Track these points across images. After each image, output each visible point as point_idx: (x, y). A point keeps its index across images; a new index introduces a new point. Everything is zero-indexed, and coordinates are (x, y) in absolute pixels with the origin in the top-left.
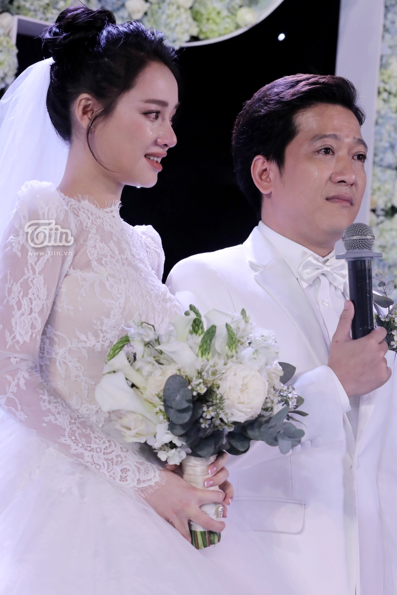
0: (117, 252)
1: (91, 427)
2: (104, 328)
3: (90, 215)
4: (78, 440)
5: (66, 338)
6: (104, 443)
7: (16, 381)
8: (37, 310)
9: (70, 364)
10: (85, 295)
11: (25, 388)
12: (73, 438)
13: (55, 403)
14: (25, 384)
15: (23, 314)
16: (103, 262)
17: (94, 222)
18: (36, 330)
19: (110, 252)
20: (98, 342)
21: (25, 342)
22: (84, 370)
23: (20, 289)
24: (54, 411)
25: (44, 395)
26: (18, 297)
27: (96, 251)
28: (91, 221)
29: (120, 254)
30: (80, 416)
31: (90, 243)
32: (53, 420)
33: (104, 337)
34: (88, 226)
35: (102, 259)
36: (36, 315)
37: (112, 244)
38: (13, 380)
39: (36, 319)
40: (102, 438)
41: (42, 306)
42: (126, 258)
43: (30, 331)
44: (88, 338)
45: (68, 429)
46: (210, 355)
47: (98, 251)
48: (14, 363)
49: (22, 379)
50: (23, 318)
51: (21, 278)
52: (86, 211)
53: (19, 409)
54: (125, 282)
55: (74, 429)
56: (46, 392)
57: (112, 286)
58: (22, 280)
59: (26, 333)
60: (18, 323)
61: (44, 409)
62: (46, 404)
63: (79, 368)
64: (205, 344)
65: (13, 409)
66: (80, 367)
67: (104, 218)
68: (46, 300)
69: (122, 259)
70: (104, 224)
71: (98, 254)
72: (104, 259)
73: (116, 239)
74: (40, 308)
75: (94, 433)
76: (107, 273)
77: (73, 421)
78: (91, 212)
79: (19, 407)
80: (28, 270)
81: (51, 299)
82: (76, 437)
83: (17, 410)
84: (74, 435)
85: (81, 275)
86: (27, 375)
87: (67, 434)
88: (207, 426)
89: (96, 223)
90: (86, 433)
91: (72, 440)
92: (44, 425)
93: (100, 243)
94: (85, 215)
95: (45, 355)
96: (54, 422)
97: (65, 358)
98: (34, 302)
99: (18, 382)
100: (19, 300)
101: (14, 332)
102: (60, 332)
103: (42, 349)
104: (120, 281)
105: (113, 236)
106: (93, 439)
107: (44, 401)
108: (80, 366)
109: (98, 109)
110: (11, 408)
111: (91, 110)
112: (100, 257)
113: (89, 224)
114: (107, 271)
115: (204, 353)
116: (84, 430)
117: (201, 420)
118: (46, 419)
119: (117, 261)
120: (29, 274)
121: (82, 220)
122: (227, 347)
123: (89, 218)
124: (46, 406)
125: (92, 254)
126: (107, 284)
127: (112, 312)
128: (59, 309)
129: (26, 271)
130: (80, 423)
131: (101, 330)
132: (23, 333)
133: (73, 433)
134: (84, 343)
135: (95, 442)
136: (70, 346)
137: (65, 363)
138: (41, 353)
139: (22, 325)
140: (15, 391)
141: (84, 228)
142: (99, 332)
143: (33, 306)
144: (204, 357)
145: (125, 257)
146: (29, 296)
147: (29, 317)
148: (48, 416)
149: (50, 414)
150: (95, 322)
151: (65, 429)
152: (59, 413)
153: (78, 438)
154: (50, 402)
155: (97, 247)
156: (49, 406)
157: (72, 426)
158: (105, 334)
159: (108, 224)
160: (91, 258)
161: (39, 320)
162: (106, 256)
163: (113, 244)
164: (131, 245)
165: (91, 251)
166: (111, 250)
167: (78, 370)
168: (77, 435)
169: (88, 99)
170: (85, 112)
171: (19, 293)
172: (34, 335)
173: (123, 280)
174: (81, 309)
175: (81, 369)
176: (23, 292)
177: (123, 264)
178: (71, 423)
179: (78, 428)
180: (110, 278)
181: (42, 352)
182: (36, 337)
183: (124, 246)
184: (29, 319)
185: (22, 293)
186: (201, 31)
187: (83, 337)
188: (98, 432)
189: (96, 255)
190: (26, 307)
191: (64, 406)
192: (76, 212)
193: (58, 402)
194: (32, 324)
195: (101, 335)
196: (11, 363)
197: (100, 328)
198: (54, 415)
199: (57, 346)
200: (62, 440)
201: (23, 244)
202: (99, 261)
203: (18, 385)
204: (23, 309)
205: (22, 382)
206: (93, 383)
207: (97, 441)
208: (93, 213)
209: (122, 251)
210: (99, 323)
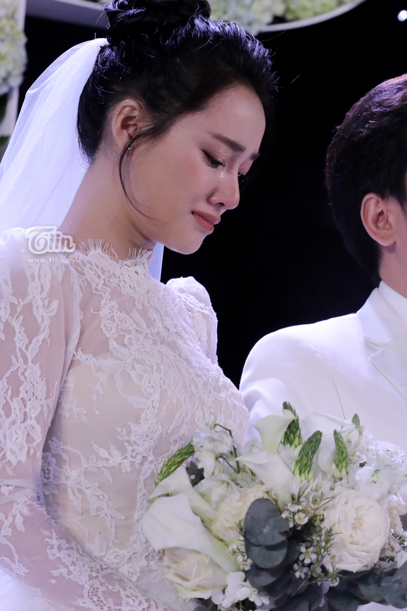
0: (145, 325)
1: (121, 581)
2: (133, 439)
3: (100, 273)
4: (102, 602)
5: (80, 454)
6: (140, 603)
7: (10, 519)
8: (33, 414)
9: (88, 492)
10: (102, 393)
11: (23, 530)
12: (95, 599)
13: (67, 549)
14: (24, 523)
15: (13, 423)
16: (126, 341)
17: (107, 282)
18: (35, 443)
19: (134, 326)
20: (126, 458)
21: (19, 462)
22: (109, 500)
23: (7, 386)
24: (67, 561)
25: (51, 538)
26: (5, 398)
27: (115, 324)
28: (103, 282)
29: (148, 327)
30: (104, 567)
31: (104, 312)
32: (65, 575)
33: (133, 451)
34: (99, 288)
35: (124, 336)
36: (33, 422)
37: (135, 314)
38: (6, 518)
39: (33, 427)
40: (137, 597)
41: (40, 408)
42: (158, 333)
43: (26, 446)
44: (110, 454)
45: (87, 587)
46: (311, 474)
47: (117, 325)
48: (7, 494)
49: (18, 516)
50: (14, 427)
51: (8, 371)
52: (95, 268)
53: (16, 560)
54: (159, 370)
55: (95, 586)
56: (54, 533)
57: (141, 377)
58: (8, 374)
59: (20, 450)
60: (7, 436)
61: (51, 558)
62: (55, 551)
63: (101, 497)
64: (304, 458)
65: (7, 560)
66: (103, 495)
67: (121, 277)
68: (45, 399)
69: (152, 334)
70: (121, 285)
71: (118, 329)
72: (127, 337)
73: (140, 307)
74: (38, 412)
75: (124, 589)
76: (133, 357)
77: (94, 574)
78: (102, 269)
79: (16, 557)
80: (17, 358)
81: (54, 398)
82: (99, 598)
83: (13, 561)
84: (96, 595)
85: (95, 364)
86: (26, 511)
87: (86, 594)
88: (303, 576)
89: (109, 284)
90: (114, 591)
91: (93, 601)
92: (53, 581)
93: (119, 313)
94: (93, 273)
95: (51, 480)
96: (67, 577)
97: (79, 483)
98: (28, 403)
99: (13, 521)
100: (7, 402)
101: (3, 449)
102: (69, 446)
103: (47, 471)
104: (152, 368)
105: (136, 303)
106: (124, 598)
107: (52, 547)
108: (102, 493)
109: (145, 125)
110: (5, 558)
111: (135, 125)
112: (121, 333)
113: (100, 285)
114: (131, 354)
115: (303, 471)
116: (110, 587)
117: (296, 567)
118: (55, 573)
119: (146, 337)
120: (17, 364)
121: (89, 280)
122: (334, 466)
123: (99, 277)
124: (54, 555)
125: (109, 329)
126: (133, 373)
127: (143, 416)
128: (66, 412)
129: (14, 360)
130: (104, 576)
131: (128, 441)
132: (15, 449)
133: (94, 592)
134: (105, 462)
135: (128, 603)
136: (87, 466)
137: (80, 491)
138: (45, 478)
139: (14, 439)
140: (10, 535)
141: (94, 291)
142: (126, 444)
143: (27, 409)
144: (303, 475)
145: (156, 331)
146: (21, 395)
147: (23, 425)
148: (58, 568)
149: (61, 566)
150: (119, 430)
151: (82, 587)
152: (73, 563)
153: (102, 599)
154: (60, 548)
155: (116, 319)
156: (58, 554)
157: (92, 581)
158: (135, 447)
159: (126, 285)
160: (108, 335)
161: (38, 428)
162: (129, 332)
163: (137, 313)
164: (163, 314)
165: (108, 325)
166: (135, 322)
167: (99, 499)
168: (100, 595)
169: (133, 109)
170: (125, 125)
171: (6, 392)
172: (32, 451)
173: (155, 367)
174: (97, 412)
175: (104, 498)
176: (12, 390)
177: (155, 343)
178: (91, 578)
179: (102, 584)
180: (136, 365)
181: (47, 476)
182: (35, 453)
183: (153, 315)
184: (23, 428)
185: (10, 392)
186: (288, 10)
187: (103, 453)
188: (130, 588)
189: (114, 330)
190: (17, 411)
191: (81, 552)
192: (80, 269)
193: (72, 548)
194: (28, 435)
195: (130, 448)
196: (2, 494)
197: (127, 438)
198: (66, 566)
199: (68, 467)
200: (80, 602)
201: (7, 321)
202: (120, 340)
203: (13, 526)
204: (13, 416)
205: (19, 520)
206: (123, 517)
207: (130, 601)
208: (105, 269)
209: (150, 323)
210: (125, 432)
